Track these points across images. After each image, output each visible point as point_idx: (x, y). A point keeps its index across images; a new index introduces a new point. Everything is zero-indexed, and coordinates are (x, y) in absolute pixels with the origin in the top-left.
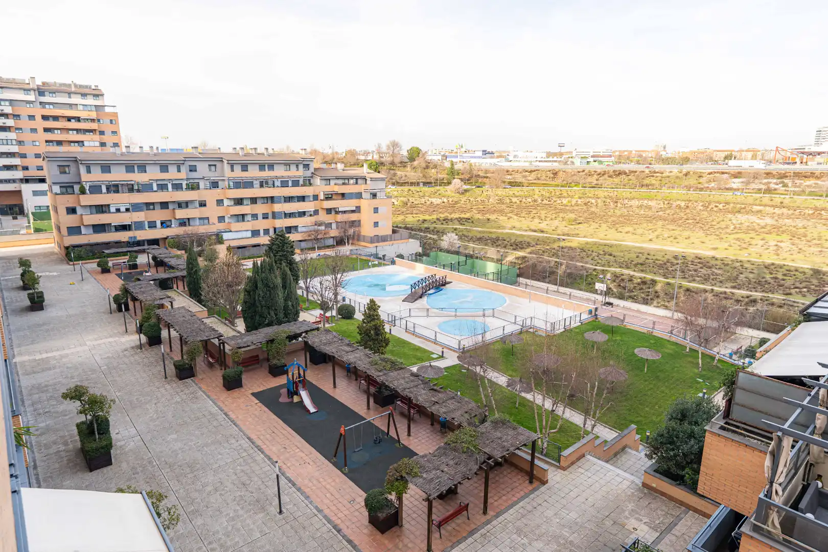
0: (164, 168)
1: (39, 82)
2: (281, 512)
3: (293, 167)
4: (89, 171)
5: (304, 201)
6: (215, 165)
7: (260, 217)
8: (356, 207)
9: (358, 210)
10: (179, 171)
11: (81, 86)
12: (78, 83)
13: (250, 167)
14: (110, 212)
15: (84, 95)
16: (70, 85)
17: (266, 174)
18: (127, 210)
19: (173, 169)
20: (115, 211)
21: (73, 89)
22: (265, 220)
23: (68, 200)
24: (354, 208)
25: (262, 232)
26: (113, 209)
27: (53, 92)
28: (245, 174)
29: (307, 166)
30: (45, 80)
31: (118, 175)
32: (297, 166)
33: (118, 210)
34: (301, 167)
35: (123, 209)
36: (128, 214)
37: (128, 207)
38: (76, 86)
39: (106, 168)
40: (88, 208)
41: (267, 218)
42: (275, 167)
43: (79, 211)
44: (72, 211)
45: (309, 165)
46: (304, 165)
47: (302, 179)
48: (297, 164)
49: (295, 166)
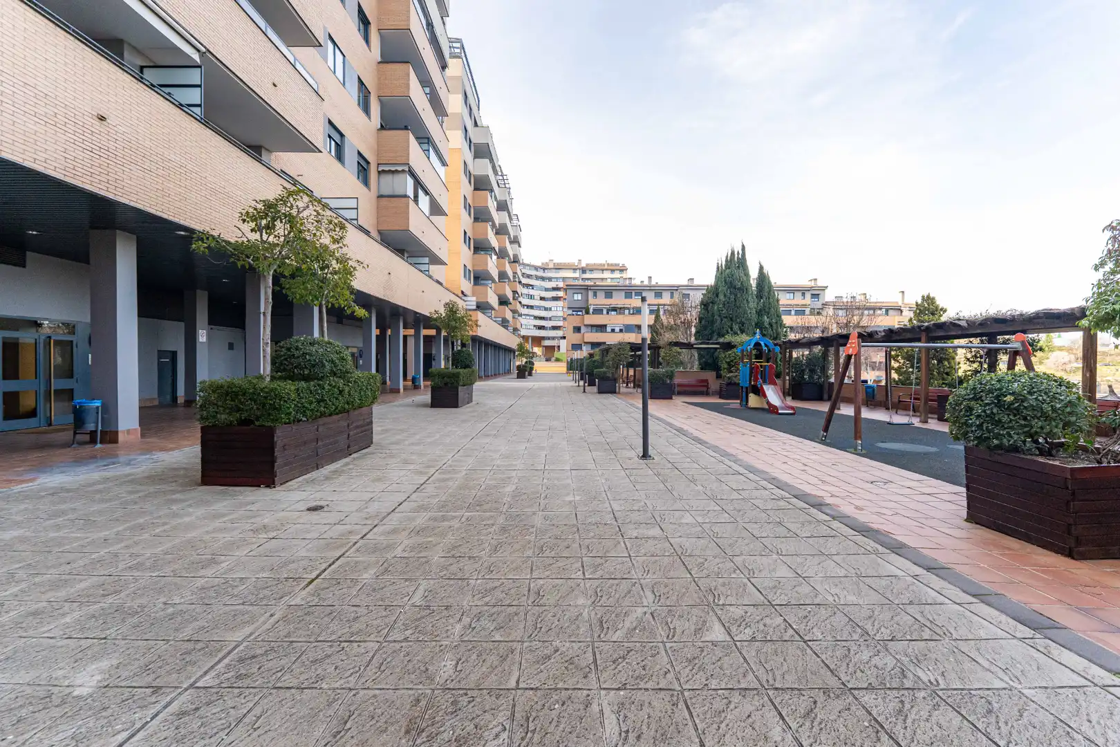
1: (583, 265)
2: (645, 455)
3: (799, 295)
4: (595, 295)
11: (612, 265)
12: (610, 262)
14: (606, 332)
15: (613, 271)
16: (604, 265)
18: (621, 331)
20: (610, 331)
21: (606, 267)
23: (575, 321)
26: (609, 329)
27: (591, 270)
29: (816, 296)
30: (588, 262)
31: (618, 300)
32: (803, 294)
33: (613, 331)
34: (808, 295)
35: (617, 329)
36: (621, 334)
37: (621, 328)
38: (608, 264)
39: (609, 293)
40: (590, 328)
43: (583, 329)
44: (577, 329)
45: (818, 295)
46: (812, 294)
47: (809, 309)
48: (803, 291)
49: (800, 294)
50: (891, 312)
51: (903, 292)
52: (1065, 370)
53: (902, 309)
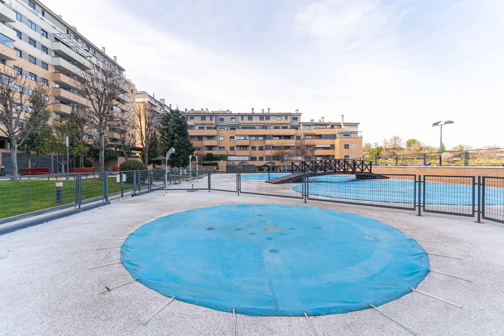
0: (203, 118)
5: (290, 139)
6: (235, 118)
7: (257, 148)
8: (331, 145)
9: (333, 147)
10: (211, 120)
13: (254, 118)
17: (265, 121)
19: (208, 119)
22: (261, 151)
24: (329, 146)
25: (258, 159)
28: (250, 122)
32: (286, 118)
34: (289, 118)
41: (262, 150)
42: (271, 117)
45: (297, 118)
46: (294, 118)
47: (290, 126)
48: (286, 115)
49: (284, 117)
50: (335, 127)
51: (343, 116)
52: (449, 162)
53: (341, 125)
